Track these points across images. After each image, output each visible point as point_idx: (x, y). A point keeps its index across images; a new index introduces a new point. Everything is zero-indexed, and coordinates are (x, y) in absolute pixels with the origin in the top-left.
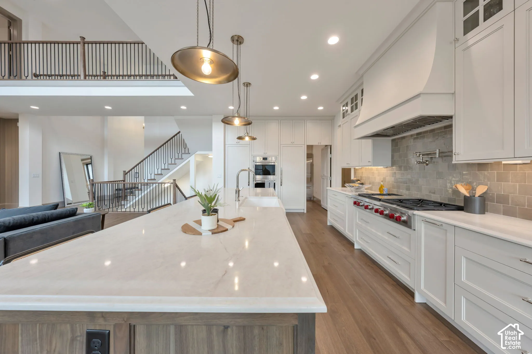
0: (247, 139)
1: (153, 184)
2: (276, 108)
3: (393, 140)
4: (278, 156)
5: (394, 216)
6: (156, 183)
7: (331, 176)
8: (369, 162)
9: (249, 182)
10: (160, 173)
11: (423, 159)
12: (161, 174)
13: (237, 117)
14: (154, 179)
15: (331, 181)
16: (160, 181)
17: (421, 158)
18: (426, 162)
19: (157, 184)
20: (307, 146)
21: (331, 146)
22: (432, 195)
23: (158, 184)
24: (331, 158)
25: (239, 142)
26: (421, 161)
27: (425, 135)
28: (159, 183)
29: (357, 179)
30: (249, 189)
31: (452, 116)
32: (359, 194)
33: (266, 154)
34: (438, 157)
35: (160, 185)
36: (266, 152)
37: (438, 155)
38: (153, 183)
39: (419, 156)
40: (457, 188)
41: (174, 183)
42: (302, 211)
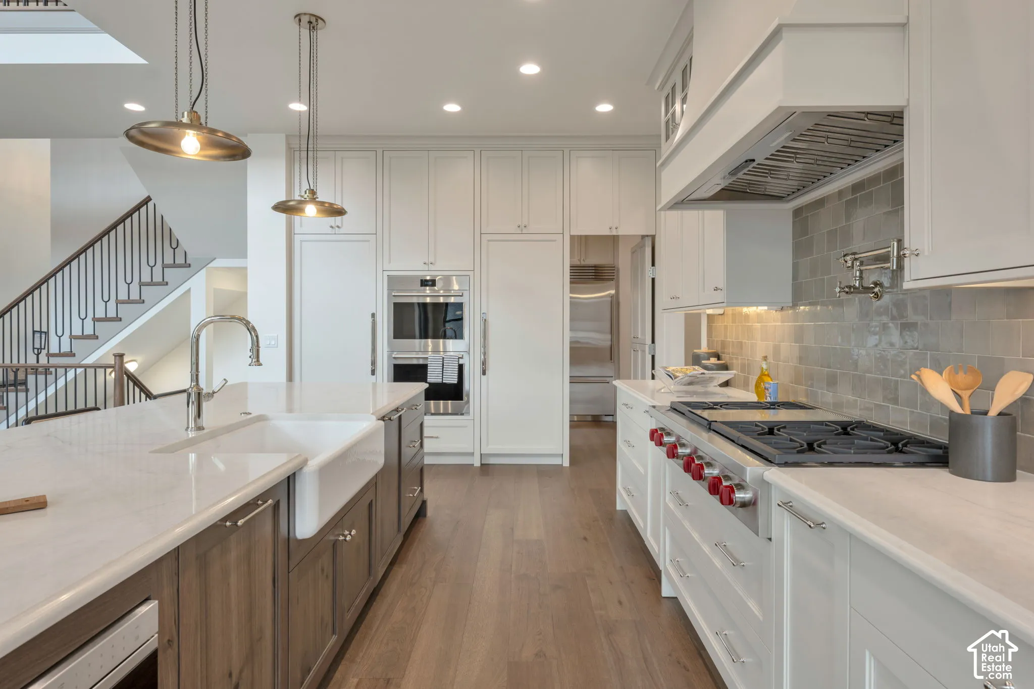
0: (311, 210)
1: (68, 370)
2: (452, 108)
3: (797, 212)
4: (471, 273)
5: (721, 483)
6: (75, 367)
7: (653, 342)
8: (716, 289)
9: (374, 363)
10: (89, 331)
11: (864, 275)
12: (94, 337)
13: (190, 126)
14: (71, 354)
15: (653, 357)
16: (89, 361)
17: (858, 274)
18: (874, 288)
19: (79, 370)
20: (572, 237)
21: (653, 238)
22: (891, 406)
23: (83, 369)
24: (653, 280)
25: (338, 227)
26: (857, 285)
27: (872, 192)
28: (86, 367)
29: (710, 351)
30: (374, 385)
31: (902, 112)
32: (672, 403)
33: (432, 267)
34: (895, 268)
35: (91, 372)
36: (431, 260)
37: (895, 259)
38: (66, 368)
39: (853, 267)
40: (921, 380)
41: (117, 367)
42: (557, 461)
